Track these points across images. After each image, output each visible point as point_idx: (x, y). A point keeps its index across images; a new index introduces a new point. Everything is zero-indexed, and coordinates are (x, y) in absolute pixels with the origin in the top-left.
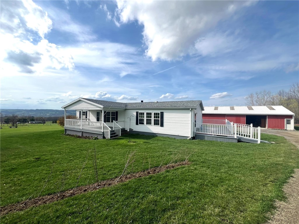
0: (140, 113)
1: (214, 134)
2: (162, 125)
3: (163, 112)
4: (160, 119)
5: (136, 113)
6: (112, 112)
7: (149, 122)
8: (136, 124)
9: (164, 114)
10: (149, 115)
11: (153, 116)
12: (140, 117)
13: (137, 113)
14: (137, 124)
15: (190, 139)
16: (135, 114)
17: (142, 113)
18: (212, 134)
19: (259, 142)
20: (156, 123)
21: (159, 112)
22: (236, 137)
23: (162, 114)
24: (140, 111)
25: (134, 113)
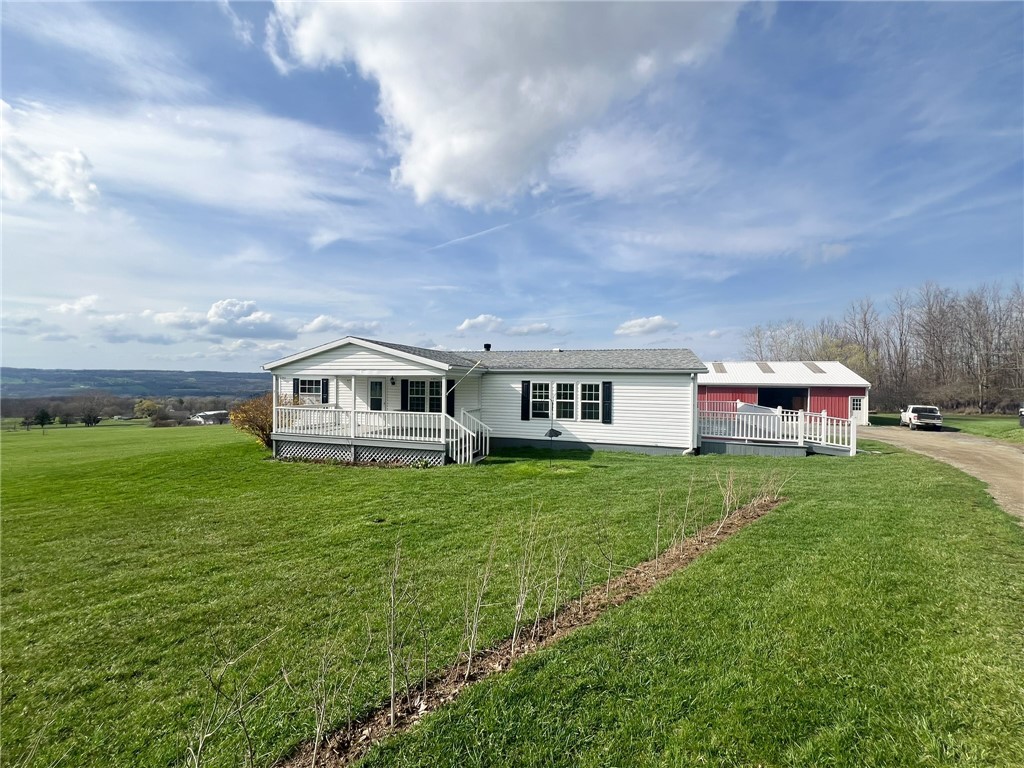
0: (535, 386)
1: (749, 438)
2: (608, 419)
3: (610, 383)
4: (600, 402)
5: (521, 386)
6: (431, 383)
7: (566, 411)
8: (522, 419)
9: (614, 387)
10: (565, 391)
11: (578, 392)
12: (535, 397)
13: (526, 385)
14: (525, 416)
15: (690, 454)
16: (518, 387)
17: (541, 386)
18: (744, 437)
19: (852, 453)
20: (589, 413)
21: (598, 381)
22: (801, 444)
23: (608, 387)
24: (534, 380)
25: (513, 386)
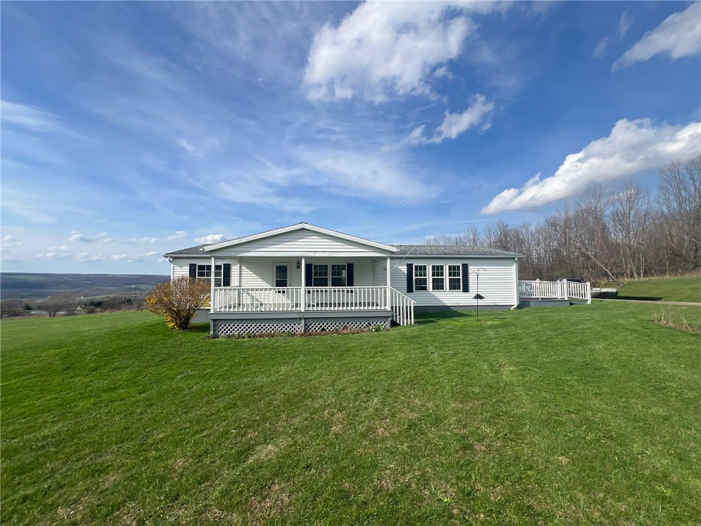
0: (416, 267)
2: (466, 289)
3: (467, 265)
4: (461, 277)
5: (406, 267)
6: (334, 266)
7: (438, 285)
8: (408, 292)
9: (470, 267)
10: (438, 271)
11: (446, 271)
12: (416, 275)
13: (410, 267)
14: (410, 290)
15: (515, 309)
16: (404, 269)
17: (421, 267)
18: (539, 297)
19: (589, 302)
20: (454, 285)
21: (459, 263)
22: (566, 299)
23: (465, 267)
24: (415, 263)
25: (400, 267)
